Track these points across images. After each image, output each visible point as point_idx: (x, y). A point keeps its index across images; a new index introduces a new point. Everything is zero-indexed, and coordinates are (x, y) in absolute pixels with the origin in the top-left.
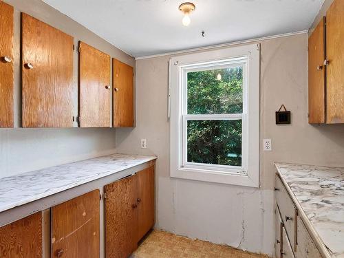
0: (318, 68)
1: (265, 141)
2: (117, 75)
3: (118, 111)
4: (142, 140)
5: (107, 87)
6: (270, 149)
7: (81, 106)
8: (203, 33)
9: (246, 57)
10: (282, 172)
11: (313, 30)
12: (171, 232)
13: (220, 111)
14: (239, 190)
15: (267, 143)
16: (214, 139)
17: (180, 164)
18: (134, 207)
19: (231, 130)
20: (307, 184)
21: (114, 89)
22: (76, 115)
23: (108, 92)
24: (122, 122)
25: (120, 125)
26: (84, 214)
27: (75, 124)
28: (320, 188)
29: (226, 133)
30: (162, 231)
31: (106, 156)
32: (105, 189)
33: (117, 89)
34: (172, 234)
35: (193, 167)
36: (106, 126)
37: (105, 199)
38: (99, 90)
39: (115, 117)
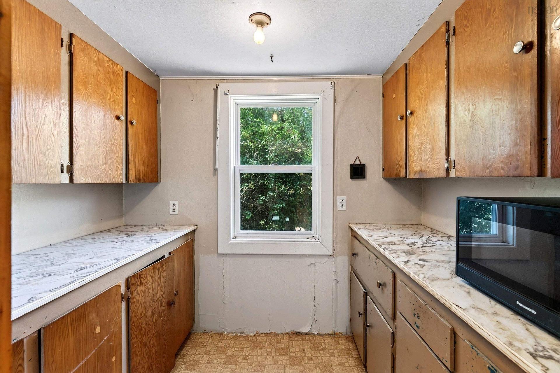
0: (399, 119)
1: (339, 198)
2: (134, 100)
3: (135, 157)
4: (172, 202)
5: (118, 118)
6: (344, 208)
7: (75, 146)
8: (272, 57)
9: (317, 97)
10: (363, 233)
11: (390, 76)
12: (220, 330)
13: (266, 162)
14: (309, 261)
15: (342, 201)
16: (258, 198)
17: (232, 235)
18: (170, 304)
19: (279, 187)
20: (395, 244)
21: (128, 123)
22: (66, 162)
23: (121, 125)
24: (141, 174)
25: (139, 180)
26: (98, 330)
27: (65, 178)
28: (408, 248)
29: (273, 190)
30: (205, 333)
31: (109, 231)
32: (128, 282)
33: (135, 123)
34: (221, 334)
35: (251, 237)
36: (116, 180)
37: (128, 301)
38: (106, 122)
39: (130, 166)
